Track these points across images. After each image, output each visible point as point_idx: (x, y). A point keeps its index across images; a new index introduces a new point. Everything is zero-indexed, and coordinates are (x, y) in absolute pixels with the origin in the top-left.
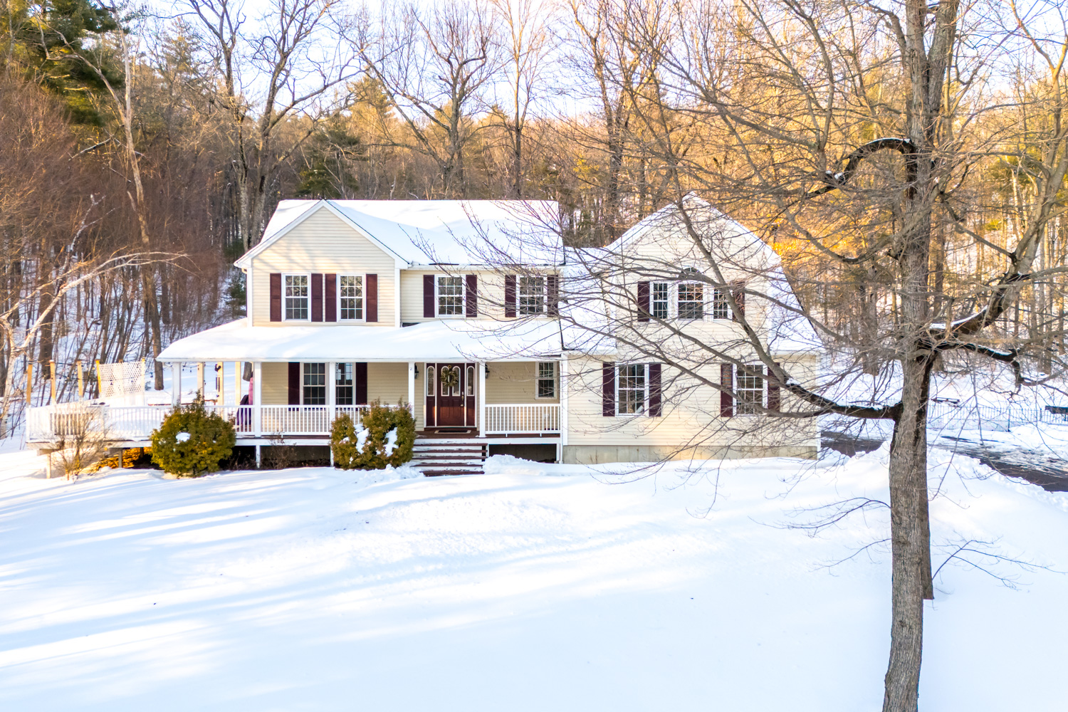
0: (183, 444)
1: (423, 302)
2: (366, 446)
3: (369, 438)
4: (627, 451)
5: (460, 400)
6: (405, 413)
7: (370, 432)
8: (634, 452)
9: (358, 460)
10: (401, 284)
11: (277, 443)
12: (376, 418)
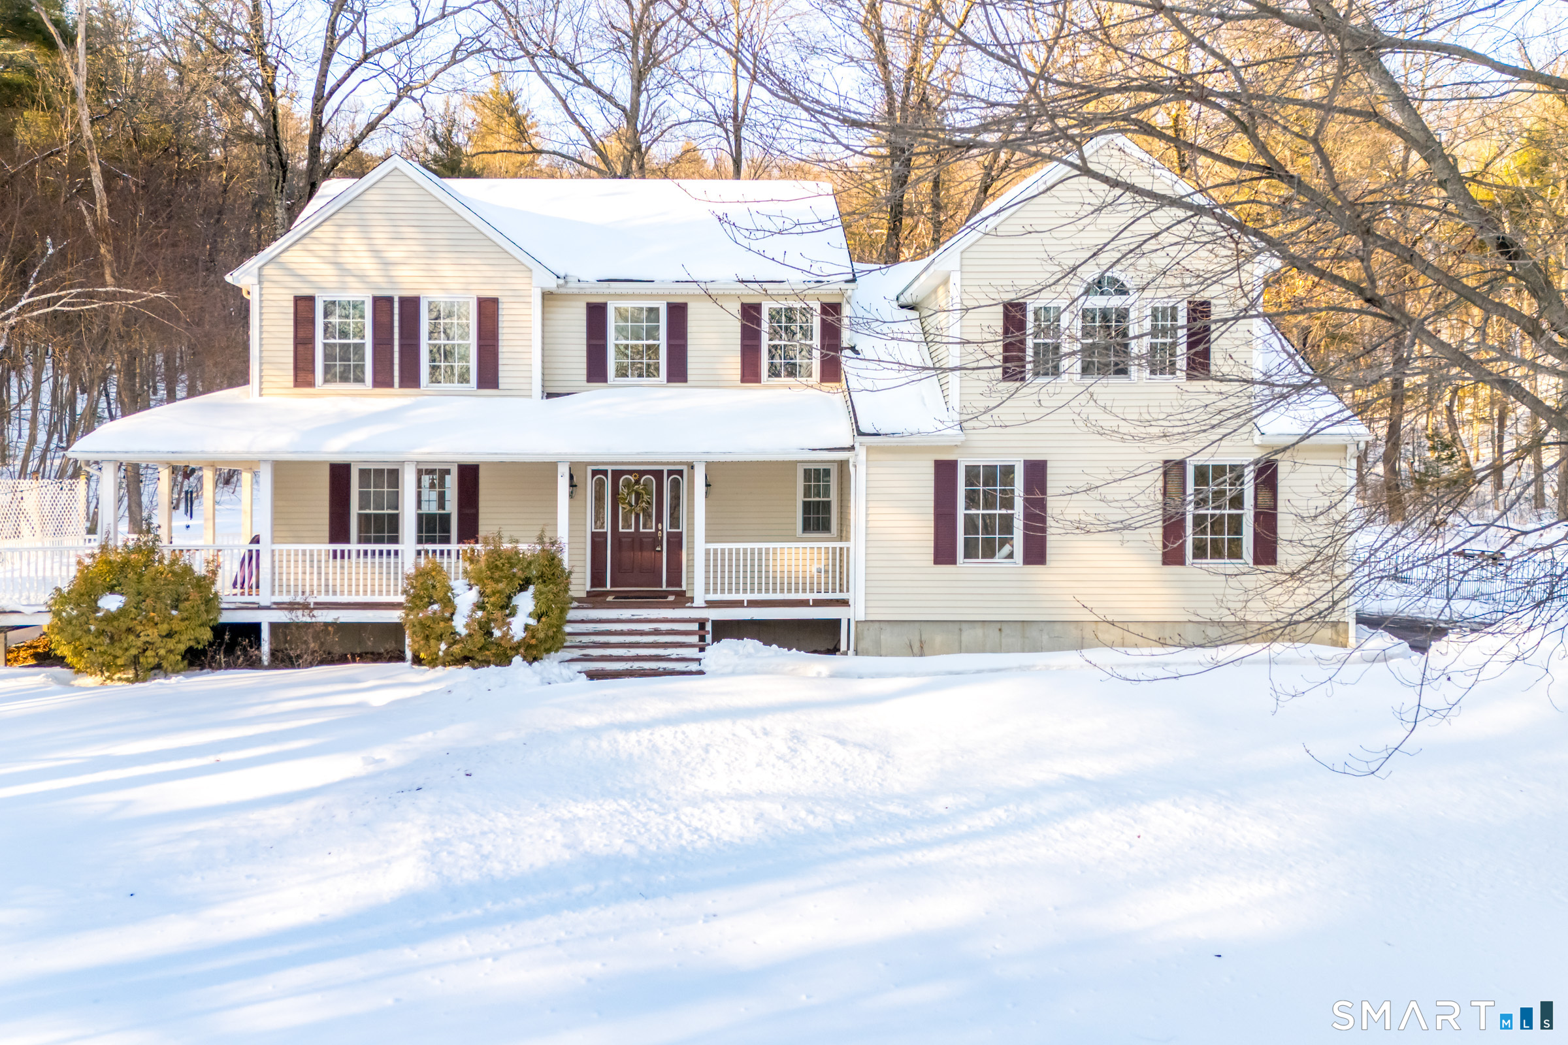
0: (110, 618)
1: (585, 353)
2: (474, 620)
3: (480, 606)
4: (979, 632)
5: (655, 540)
6: (552, 560)
7: (482, 594)
8: (993, 633)
9: (456, 649)
10: (543, 319)
11: (301, 617)
12: (493, 567)
